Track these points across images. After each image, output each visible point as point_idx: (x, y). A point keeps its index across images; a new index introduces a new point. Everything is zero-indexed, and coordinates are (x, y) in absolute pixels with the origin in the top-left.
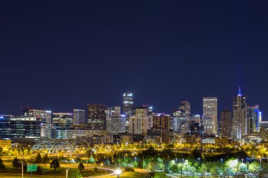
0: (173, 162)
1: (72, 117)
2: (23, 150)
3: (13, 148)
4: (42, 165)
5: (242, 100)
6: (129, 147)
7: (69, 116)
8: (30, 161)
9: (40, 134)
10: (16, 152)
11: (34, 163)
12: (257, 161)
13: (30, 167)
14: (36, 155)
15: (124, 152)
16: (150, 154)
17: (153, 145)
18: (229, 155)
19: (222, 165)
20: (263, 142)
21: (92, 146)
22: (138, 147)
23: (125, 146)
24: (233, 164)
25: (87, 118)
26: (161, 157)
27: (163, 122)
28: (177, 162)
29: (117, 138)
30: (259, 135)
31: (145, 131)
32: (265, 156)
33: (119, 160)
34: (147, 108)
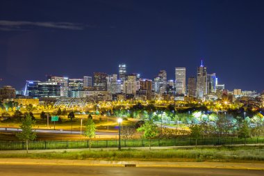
0: (155, 113)
1: (83, 82)
2: (48, 106)
3: (41, 105)
4: (62, 117)
5: (204, 69)
6: (123, 103)
7: (81, 82)
8: (53, 114)
9: (59, 95)
10: (43, 107)
11: (56, 115)
12: (215, 113)
13: (54, 118)
14: (57, 109)
15: (120, 107)
16: (138, 108)
17: (140, 101)
18: (194, 108)
19: (190, 116)
20: (218, 100)
21: (97, 102)
22: (130, 103)
23: (121, 102)
24: (198, 116)
25: (93, 82)
26: (146, 110)
27: (147, 85)
28: (158, 114)
29: (115, 97)
30: (216, 94)
31: (135, 92)
32: (220, 109)
33: (117, 112)
34: (136, 75)
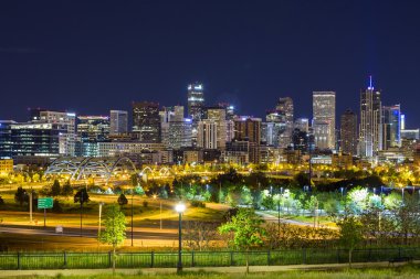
0: (266, 193)
1: (108, 122)
2: (31, 176)
3: (16, 172)
4: (62, 199)
5: (375, 96)
6: (197, 169)
7: (103, 122)
8: (43, 193)
9: (57, 150)
10: (21, 177)
11: (49, 195)
12: (398, 192)
13: (44, 202)
14: (52, 182)
15: (189, 178)
16: (230, 180)
17: (235, 165)
18: (353, 181)
19: (343, 198)
20: (406, 162)
21: (139, 167)
22: (211, 169)
23: (192, 167)
24: (360, 197)
26: (247, 185)
27: (251, 130)
28: (273, 193)
29: (178, 156)
30: (401, 151)
31: (223, 145)
32: (410, 184)
33: (182, 190)
34: (225, 108)
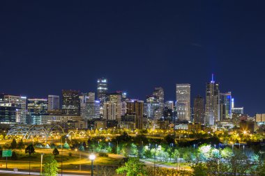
0: (146, 148)
1: (47, 103)
5: (215, 87)
6: (103, 133)
7: (43, 102)
8: (6, 147)
9: (15, 120)
11: (9, 148)
12: (230, 147)
13: (6, 153)
14: (11, 140)
15: (98, 138)
16: (123, 140)
17: (127, 130)
18: (202, 140)
19: (195, 151)
20: (235, 128)
21: (66, 131)
22: (112, 132)
23: (99, 131)
24: (206, 150)
25: (62, 103)
26: (135, 143)
27: (137, 108)
28: (151, 148)
29: (91, 124)
30: (231, 121)
31: (119, 117)
32: (237, 142)
33: (93, 146)
34: (121, 94)
